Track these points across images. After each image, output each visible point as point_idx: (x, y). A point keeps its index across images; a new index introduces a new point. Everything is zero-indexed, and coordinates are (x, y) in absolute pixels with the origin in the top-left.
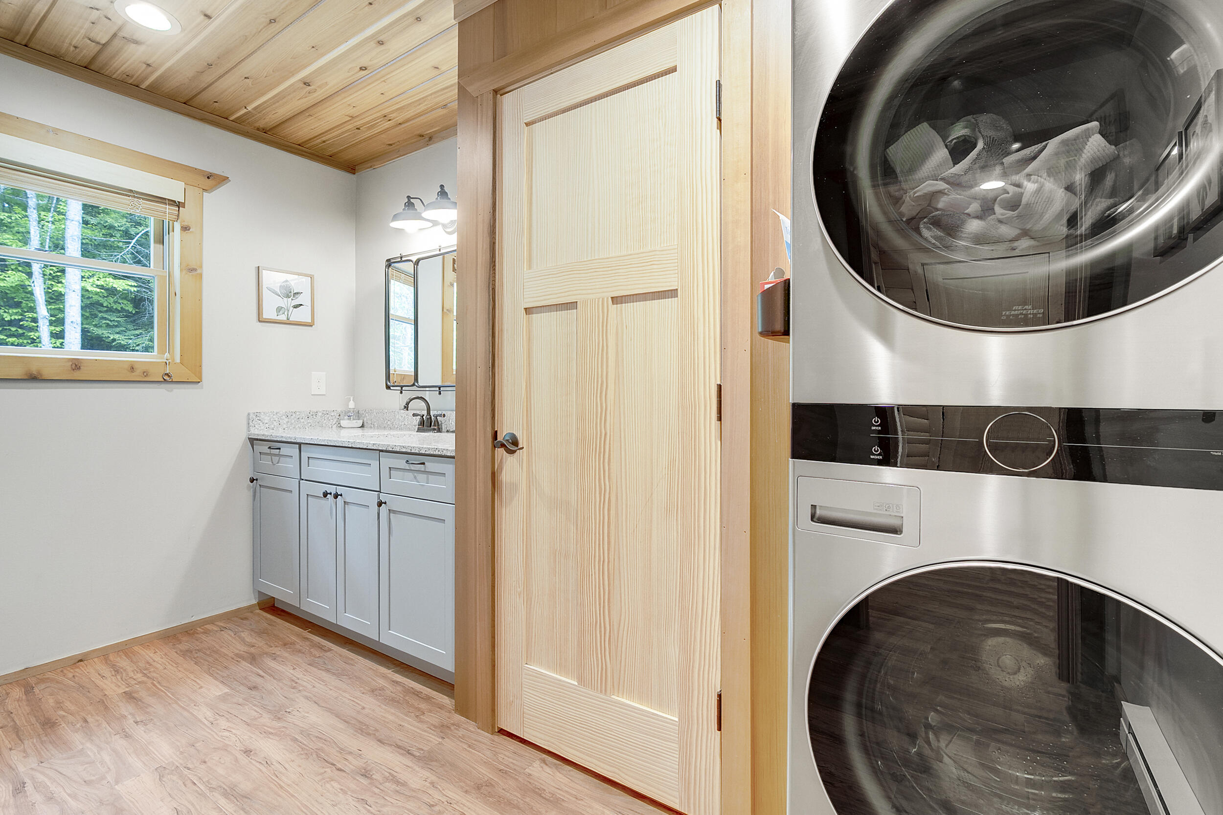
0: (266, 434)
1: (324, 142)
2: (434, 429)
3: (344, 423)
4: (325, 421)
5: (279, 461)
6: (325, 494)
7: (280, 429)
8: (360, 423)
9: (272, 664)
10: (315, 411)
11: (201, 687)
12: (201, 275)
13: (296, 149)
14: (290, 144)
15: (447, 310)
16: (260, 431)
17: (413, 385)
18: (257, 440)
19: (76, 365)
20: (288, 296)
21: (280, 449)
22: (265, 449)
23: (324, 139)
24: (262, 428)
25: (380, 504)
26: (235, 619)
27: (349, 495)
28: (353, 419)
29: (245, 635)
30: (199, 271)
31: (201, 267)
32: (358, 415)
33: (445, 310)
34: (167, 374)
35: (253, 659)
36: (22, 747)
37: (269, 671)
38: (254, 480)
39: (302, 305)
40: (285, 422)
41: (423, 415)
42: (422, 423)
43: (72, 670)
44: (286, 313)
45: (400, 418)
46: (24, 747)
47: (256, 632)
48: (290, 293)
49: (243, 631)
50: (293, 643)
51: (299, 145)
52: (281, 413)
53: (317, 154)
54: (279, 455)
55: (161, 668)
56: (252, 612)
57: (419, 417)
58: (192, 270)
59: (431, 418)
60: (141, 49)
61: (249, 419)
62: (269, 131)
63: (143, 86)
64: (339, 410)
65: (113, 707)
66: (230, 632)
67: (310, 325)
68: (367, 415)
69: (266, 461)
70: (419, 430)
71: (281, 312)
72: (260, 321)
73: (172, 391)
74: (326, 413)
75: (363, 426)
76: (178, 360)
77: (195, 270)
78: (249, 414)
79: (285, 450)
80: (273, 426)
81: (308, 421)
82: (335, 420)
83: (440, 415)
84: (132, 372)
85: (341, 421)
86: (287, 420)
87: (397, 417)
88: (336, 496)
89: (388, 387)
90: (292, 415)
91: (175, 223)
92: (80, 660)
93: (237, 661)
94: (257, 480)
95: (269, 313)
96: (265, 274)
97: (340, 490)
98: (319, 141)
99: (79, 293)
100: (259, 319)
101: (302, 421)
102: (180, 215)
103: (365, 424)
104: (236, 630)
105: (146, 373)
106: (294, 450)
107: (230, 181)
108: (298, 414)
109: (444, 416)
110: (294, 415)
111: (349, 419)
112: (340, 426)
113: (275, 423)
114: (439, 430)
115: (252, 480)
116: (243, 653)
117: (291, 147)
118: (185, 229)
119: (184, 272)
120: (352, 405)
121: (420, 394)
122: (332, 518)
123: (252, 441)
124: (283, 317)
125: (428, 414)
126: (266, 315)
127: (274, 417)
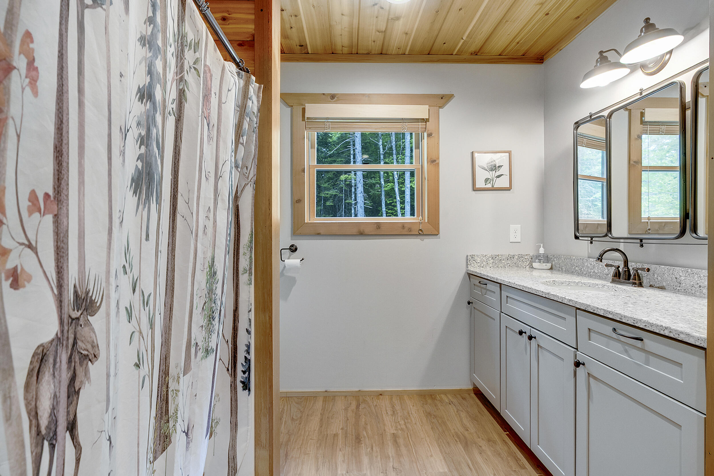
0: (478, 272)
1: (518, 43)
2: (634, 284)
3: (535, 265)
4: (520, 263)
5: (486, 293)
6: (521, 333)
7: (488, 267)
8: (549, 265)
9: (479, 458)
10: (513, 254)
11: (432, 456)
12: (438, 164)
13: (499, 59)
14: (493, 57)
15: (634, 162)
16: (475, 269)
17: (606, 235)
18: (472, 275)
19: (378, 226)
20: (492, 170)
21: (486, 285)
22: (477, 282)
23: (517, 40)
24: (476, 266)
25: (577, 364)
26: (459, 396)
27: (543, 340)
28: (543, 262)
29: (463, 415)
30: (437, 162)
31: (438, 158)
32: (546, 259)
33: (632, 162)
34: (421, 230)
35: (466, 444)
36: (344, 452)
37: (476, 465)
38: (470, 303)
39: (502, 175)
40: (491, 262)
41: (619, 267)
42: (617, 275)
43: (376, 400)
44: (491, 183)
45: (589, 265)
46: (345, 452)
47: (470, 416)
48: (494, 168)
49: (462, 411)
50: (495, 442)
51: (500, 55)
52: (488, 255)
53: (513, 57)
54: (486, 289)
55: (414, 422)
56: (469, 394)
57: (614, 268)
58: (434, 162)
59: (629, 271)
60: (401, 22)
61: (467, 259)
62: (478, 52)
63: (407, 53)
64: (531, 254)
65: (386, 444)
66: (455, 408)
67: (508, 189)
68: (555, 259)
69: (477, 291)
70: (613, 281)
71: (488, 182)
72: (474, 190)
73: (423, 240)
74: (521, 256)
75: (551, 268)
76: (426, 221)
77: (435, 161)
78: (467, 256)
79: (490, 286)
80: (483, 265)
81: (508, 262)
82: (528, 262)
83: (643, 269)
84: (403, 229)
85: (533, 263)
86: (492, 261)
87: (586, 264)
88: (530, 338)
89: (577, 237)
90: (496, 258)
91: (425, 133)
92: (381, 394)
93: (456, 440)
94: (472, 303)
95: (480, 184)
96: (476, 155)
97: (534, 333)
98: (514, 44)
99: (409, 188)
100: (473, 189)
101: (503, 262)
102: (427, 127)
103: (554, 267)
104: (458, 408)
105: (410, 230)
106: (497, 288)
107: (455, 96)
108: (500, 256)
109: (648, 270)
110: (497, 257)
111: (540, 262)
112: (532, 267)
113: (484, 263)
114: (641, 285)
115: (469, 303)
116: (460, 433)
117: (494, 59)
118: (429, 135)
119: (429, 163)
120: (542, 251)
121: (615, 246)
122: (526, 354)
123: (470, 275)
124: (489, 186)
125: (625, 266)
126: (478, 186)
127: (484, 258)
